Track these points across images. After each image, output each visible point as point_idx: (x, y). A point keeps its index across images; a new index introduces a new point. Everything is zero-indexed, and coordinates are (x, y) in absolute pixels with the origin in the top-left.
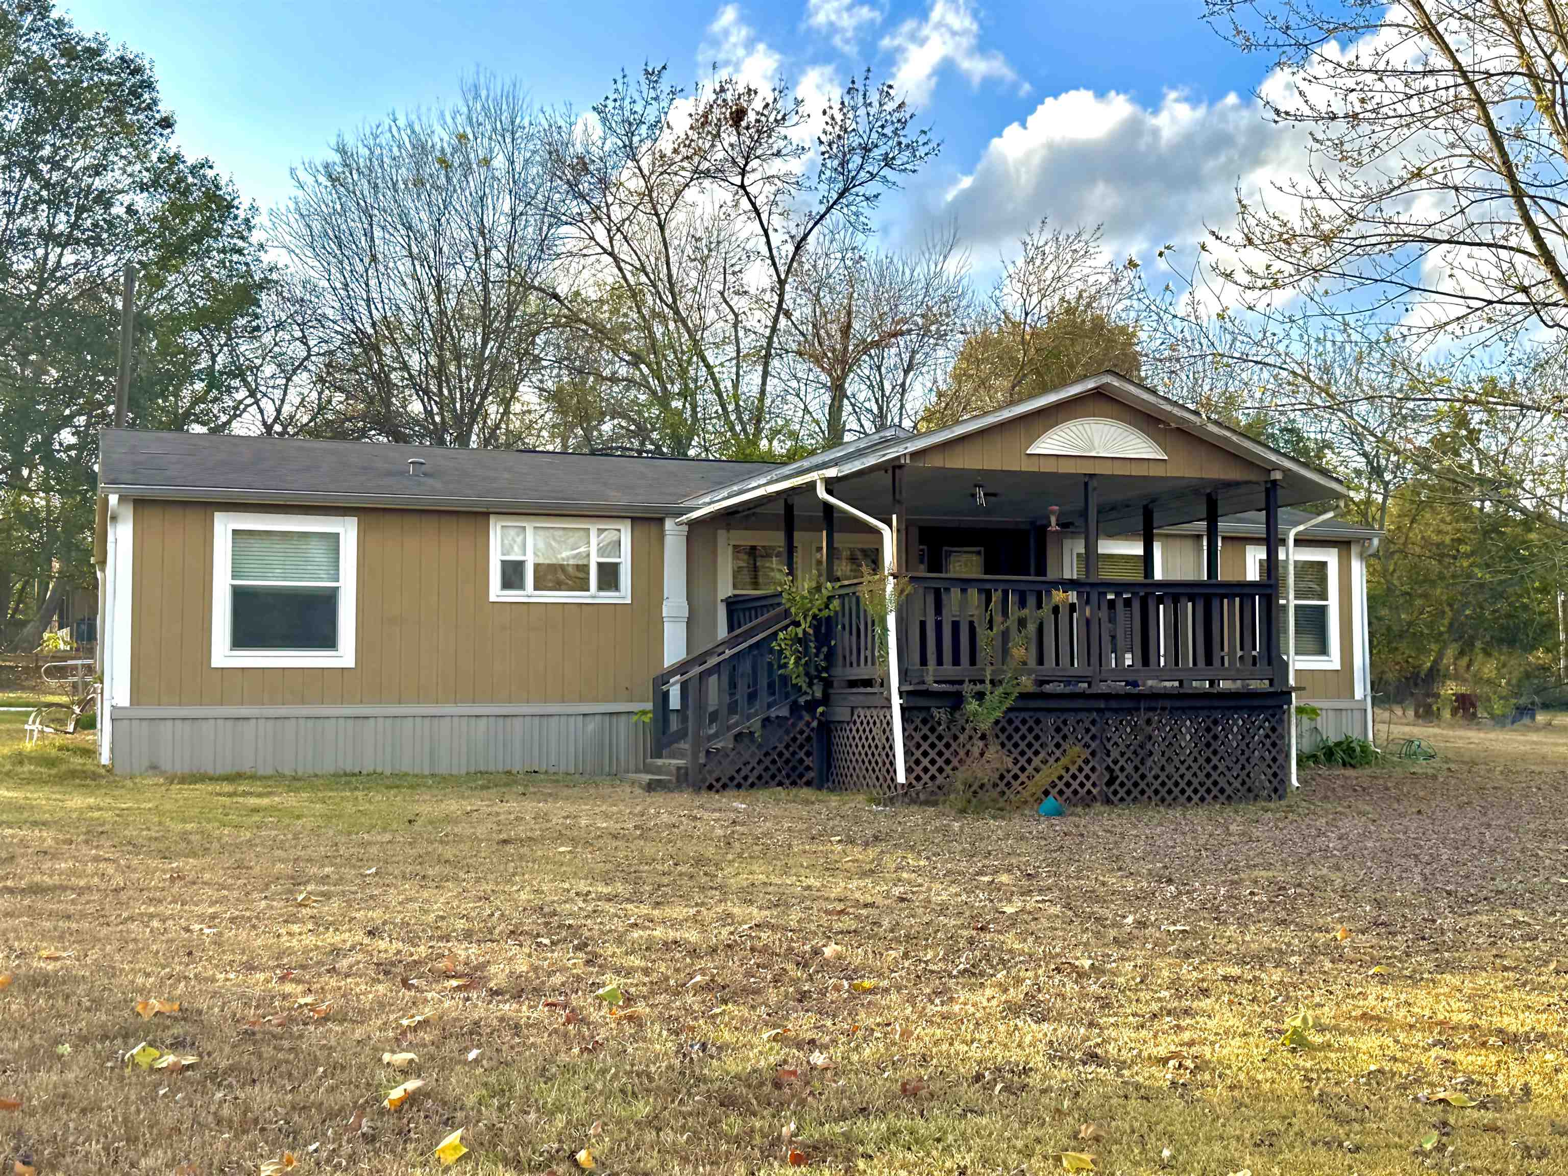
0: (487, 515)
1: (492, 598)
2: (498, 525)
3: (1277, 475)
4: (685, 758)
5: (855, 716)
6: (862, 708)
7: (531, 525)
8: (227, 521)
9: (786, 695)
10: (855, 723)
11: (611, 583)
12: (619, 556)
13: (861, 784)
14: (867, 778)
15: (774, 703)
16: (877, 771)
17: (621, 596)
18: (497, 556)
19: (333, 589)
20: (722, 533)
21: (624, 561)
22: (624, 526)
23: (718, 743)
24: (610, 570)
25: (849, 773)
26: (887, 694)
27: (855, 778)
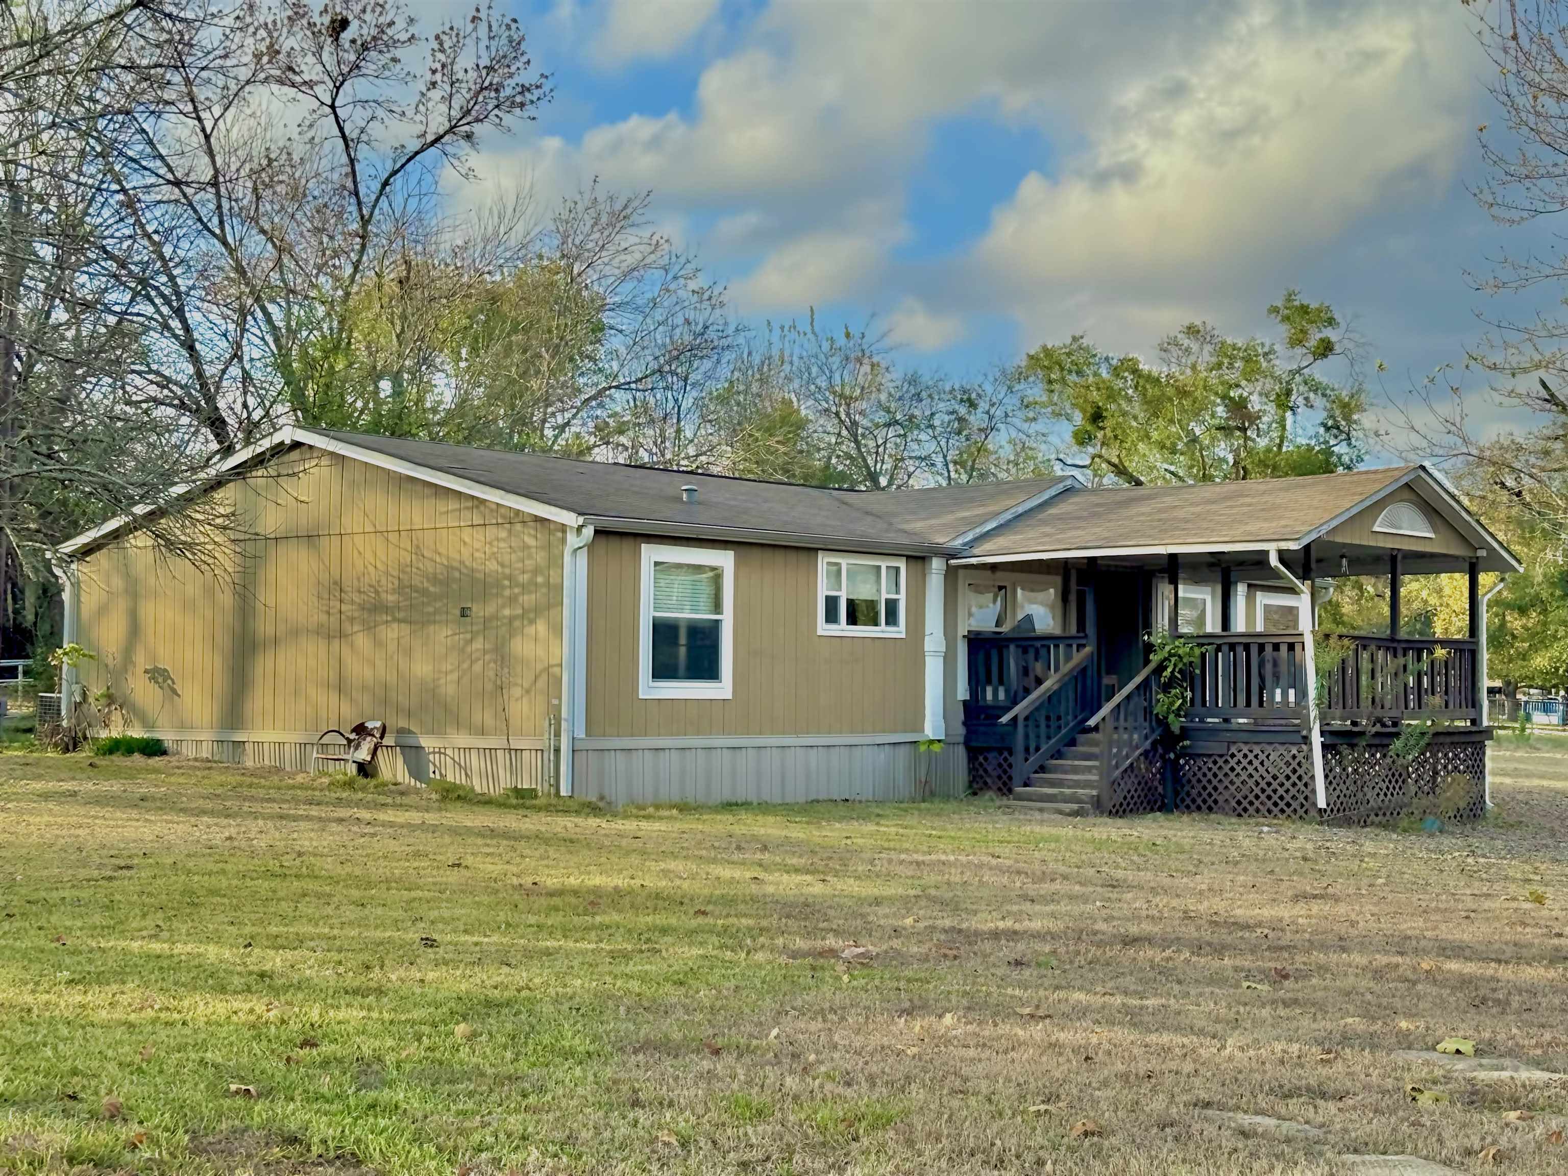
0: (816, 550)
1: (820, 632)
2: (823, 560)
3: (1482, 553)
4: (1093, 788)
5: (1233, 750)
6: (1246, 743)
7: (845, 562)
8: (650, 553)
9: (1153, 730)
10: (1233, 756)
11: (891, 618)
12: (898, 592)
13: (1245, 810)
14: (1257, 803)
15: (1146, 738)
16: (1275, 798)
17: (899, 631)
18: (823, 590)
19: (717, 622)
20: (961, 572)
21: (902, 597)
22: (902, 564)
23: (1117, 773)
24: (892, 607)
25: (1221, 799)
26: (1304, 733)
27: (1234, 804)
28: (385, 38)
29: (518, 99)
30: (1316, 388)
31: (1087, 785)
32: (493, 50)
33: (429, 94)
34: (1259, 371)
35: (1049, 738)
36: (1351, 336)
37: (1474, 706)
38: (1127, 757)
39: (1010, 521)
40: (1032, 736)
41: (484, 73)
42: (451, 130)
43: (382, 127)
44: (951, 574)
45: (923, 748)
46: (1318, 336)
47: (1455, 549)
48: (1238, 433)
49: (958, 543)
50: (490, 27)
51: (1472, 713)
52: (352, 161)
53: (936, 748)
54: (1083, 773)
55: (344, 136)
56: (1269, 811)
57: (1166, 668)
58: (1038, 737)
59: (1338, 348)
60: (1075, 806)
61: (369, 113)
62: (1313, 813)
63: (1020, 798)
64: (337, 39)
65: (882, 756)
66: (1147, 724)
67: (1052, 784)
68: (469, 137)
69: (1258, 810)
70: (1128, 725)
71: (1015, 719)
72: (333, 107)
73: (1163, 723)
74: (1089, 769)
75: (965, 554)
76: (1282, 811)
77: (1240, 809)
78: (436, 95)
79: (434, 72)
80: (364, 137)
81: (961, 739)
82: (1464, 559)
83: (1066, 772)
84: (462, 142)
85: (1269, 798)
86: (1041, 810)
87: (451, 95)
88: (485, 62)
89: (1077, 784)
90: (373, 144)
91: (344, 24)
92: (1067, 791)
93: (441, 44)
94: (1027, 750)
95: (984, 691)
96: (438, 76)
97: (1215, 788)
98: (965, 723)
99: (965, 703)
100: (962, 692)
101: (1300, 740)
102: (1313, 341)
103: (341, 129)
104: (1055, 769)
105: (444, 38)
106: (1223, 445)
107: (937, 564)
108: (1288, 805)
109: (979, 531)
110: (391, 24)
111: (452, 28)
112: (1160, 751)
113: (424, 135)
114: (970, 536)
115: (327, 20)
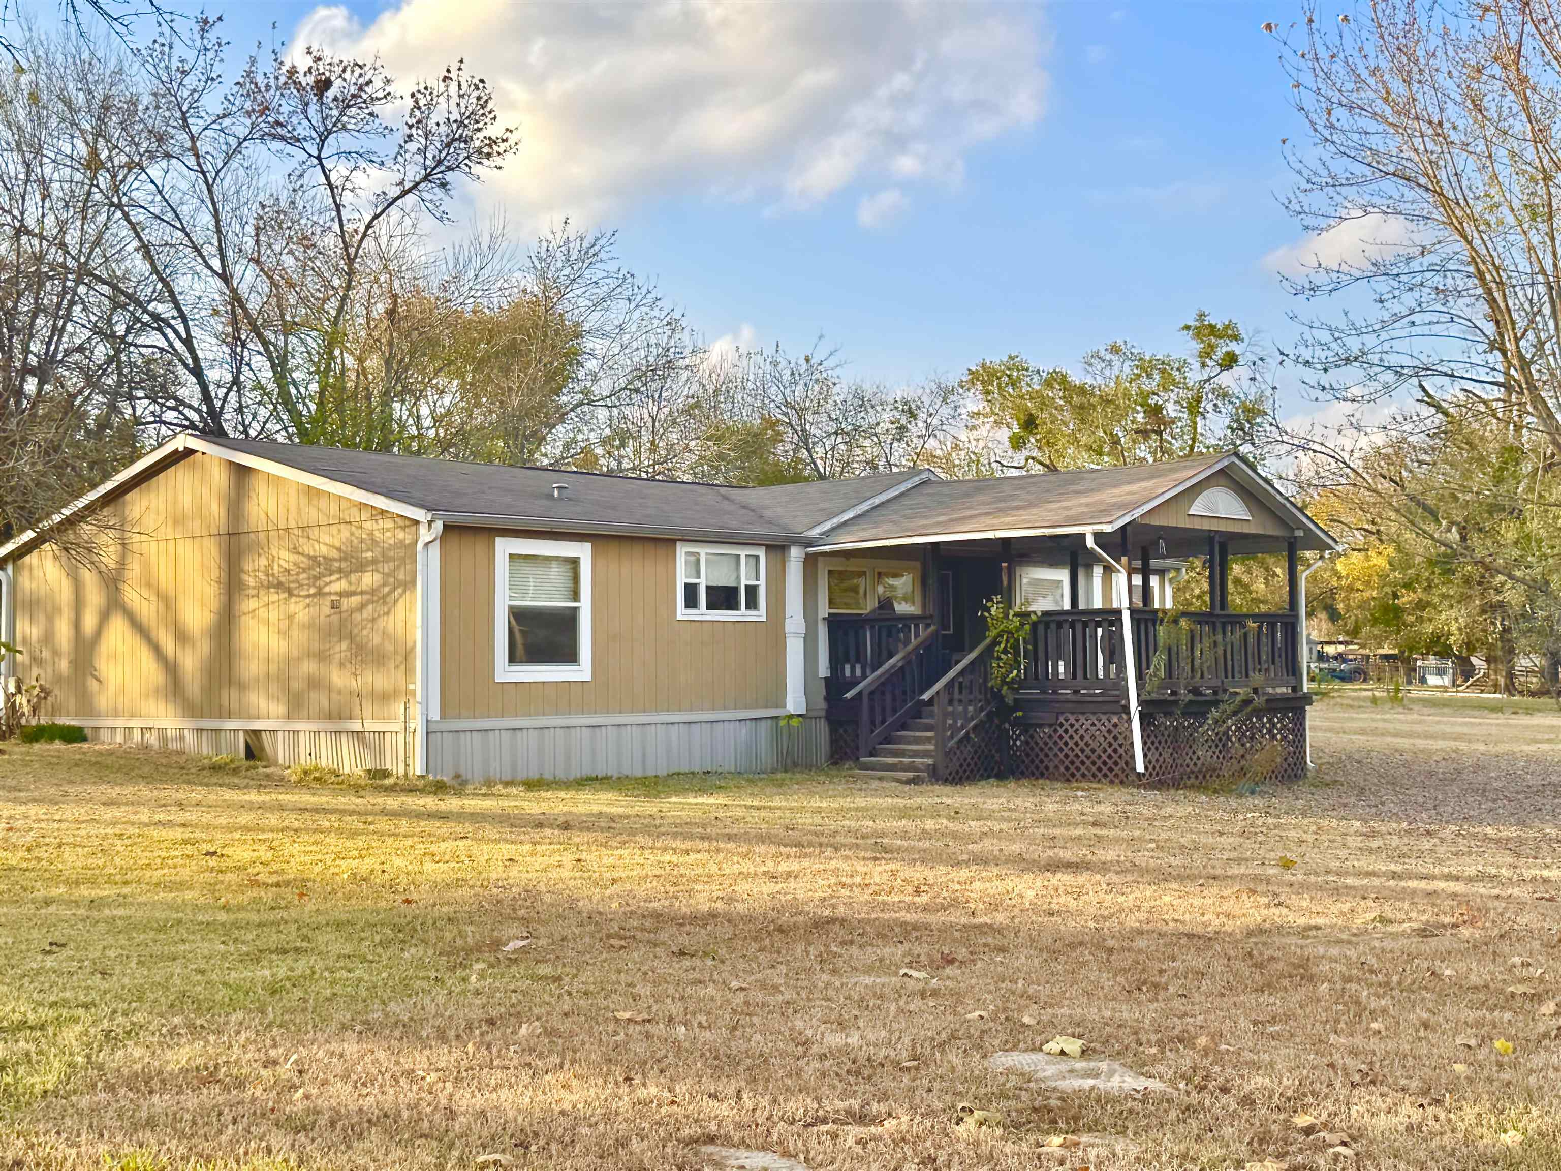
0: (674, 541)
1: (679, 617)
2: (682, 550)
3: (1300, 533)
4: (930, 757)
5: (1061, 720)
6: (1072, 713)
7: (704, 551)
8: (505, 547)
9: (988, 703)
10: (1061, 725)
11: (752, 603)
12: (758, 579)
13: (1073, 775)
14: (1083, 769)
15: (982, 709)
16: (1099, 763)
17: (760, 615)
18: (682, 578)
19: (576, 609)
20: (820, 559)
21: (762, 584)
22: (761, 553)
23: (952, 743)
24: (752, 591)
25: (1051, 765)
26: (1123, 702)
27: (1062, 769)
28: (365, 96)
29: (486, 150)
30: (1224, 395)
31: (926, 754)
32: (463, 105)
33: (408, 146)
34: (1175, 383)
35: (895, 711)
36: (1254, 349)
37: (1294, 674)
38: (963, 727)
39: (868, 511)
40: (878, 710)
41: (455, 126)
42: (426, 178)
43: (365, 176)
44: (810, 561)
45: (782, 723)
46: (1224, 350)
47: (1271, 529)
48: (1154, 436)
49: (815, 532)
50: (460, 85)
51: (1293, 681)
52: (338, 207)
53: (795, 722)
54: (924, 744)
55: (330, 184)
56: (1094, 776)
57: (1000, 643)
58: (883, 710)
59: (1241, 361)
60: (911, 774)
61: (352, 164)
62: (1132, 777)
63: (865, 767)
64: (321, 98)
65: (744, 731)
66: (982, 697)
67: (895, 754)
68: (443, 185)
69: (1084, 775)
70: (962, 697)
71: (860, 693)
72: (319, 158)
73: (998, 697)
74: (928, 740)
75: (821, 542)
76: (1105, 776)
77: (1068, 775)
78: (412, 147)
79: (411, 127)
80: (348, 185)
81: (823, 713)
82: (1283, 537)
83: (909, 743)
84: (436, 190)
85: (1094, 763)
86: (881, 779)
87: (426, 147)
88: (455, 116)
89: (916, 754)
90: (357, 191)
91: (328, 84)
92: (906, 760)
93: (417, 102)
94: (873, 722)
95: (843, 669)
96: (414, 131)
97: (1047, 755)
98: (827, 699)
99: (826, 679)
100: (823, 670)
101: (1120, 710)
102: (1219, 354)
103: (327, 178)
104: (900, 741)
105: (419, 96)
106: (1143, 447)
107: (796, 553)
108: (1111, 770)
109: (835, 521)
110: (370, 82)
111: (426, 88)
112: (996, 721)
113: (401, 183)
114: (827, 526)
115: (311, 79)
